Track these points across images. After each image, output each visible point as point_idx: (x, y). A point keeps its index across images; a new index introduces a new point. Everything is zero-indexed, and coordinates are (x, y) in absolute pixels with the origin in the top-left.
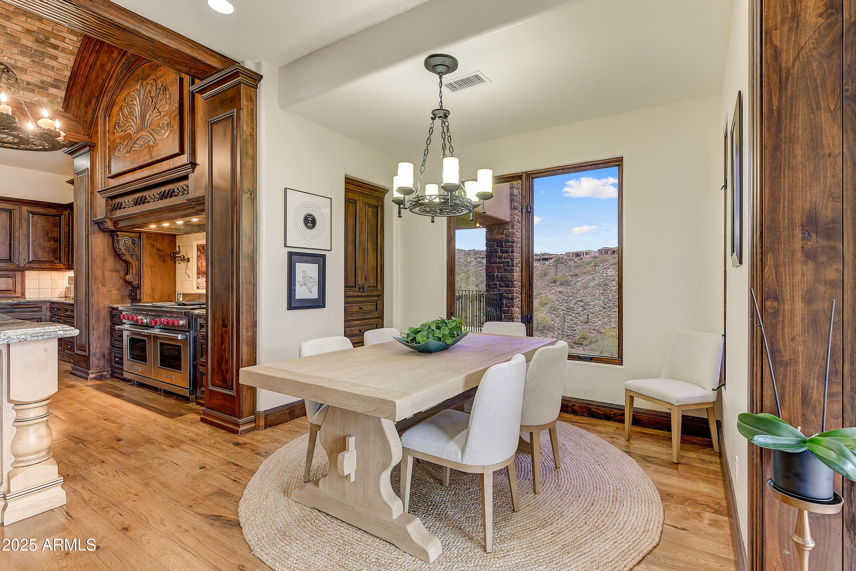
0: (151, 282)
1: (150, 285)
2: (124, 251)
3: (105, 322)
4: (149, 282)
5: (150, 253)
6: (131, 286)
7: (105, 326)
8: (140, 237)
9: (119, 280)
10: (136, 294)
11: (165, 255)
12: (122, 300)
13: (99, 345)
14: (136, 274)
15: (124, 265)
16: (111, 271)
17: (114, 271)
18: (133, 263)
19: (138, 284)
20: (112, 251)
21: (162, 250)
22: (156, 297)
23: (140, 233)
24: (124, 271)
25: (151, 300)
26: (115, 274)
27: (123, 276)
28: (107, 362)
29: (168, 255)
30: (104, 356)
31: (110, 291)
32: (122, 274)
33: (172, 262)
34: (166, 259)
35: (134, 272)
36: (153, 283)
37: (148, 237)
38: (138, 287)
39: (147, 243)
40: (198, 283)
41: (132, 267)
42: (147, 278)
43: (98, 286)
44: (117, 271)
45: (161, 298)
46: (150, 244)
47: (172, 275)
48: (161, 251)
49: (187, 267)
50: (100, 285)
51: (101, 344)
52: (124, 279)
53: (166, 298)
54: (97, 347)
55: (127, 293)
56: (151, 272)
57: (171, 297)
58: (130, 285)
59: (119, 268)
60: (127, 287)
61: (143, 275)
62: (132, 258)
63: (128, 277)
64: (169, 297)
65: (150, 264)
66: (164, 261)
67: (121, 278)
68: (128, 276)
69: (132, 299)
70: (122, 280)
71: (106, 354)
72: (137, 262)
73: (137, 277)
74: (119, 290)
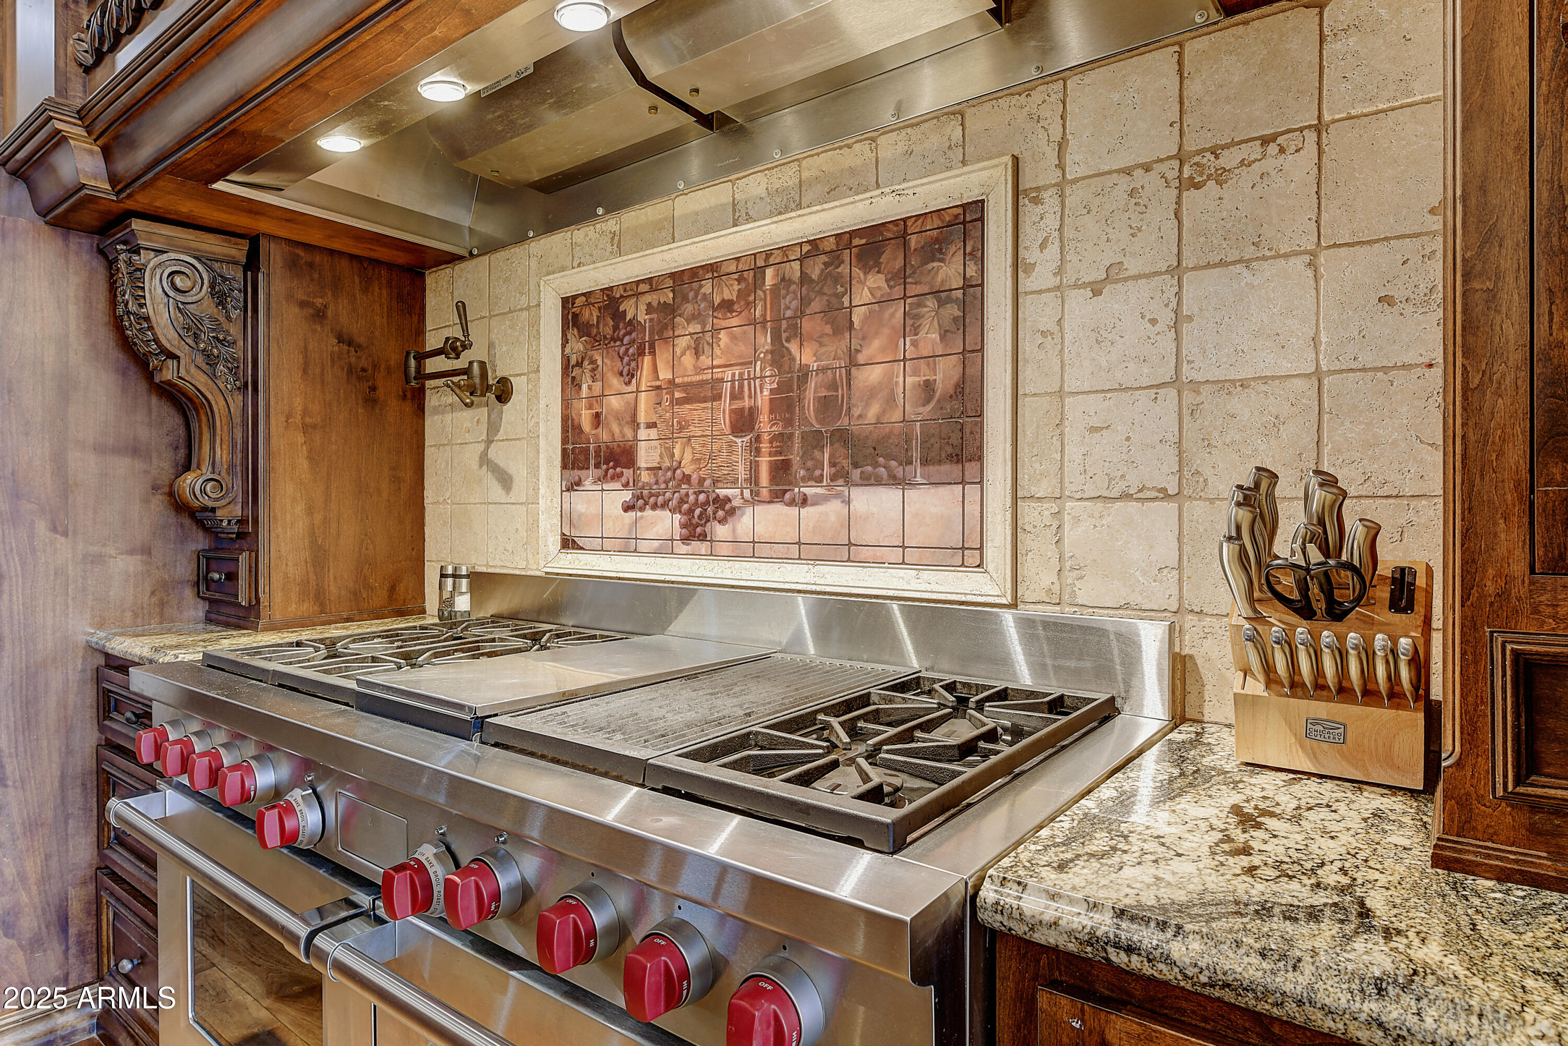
0: (310, 511)
1: (301, 526)
2: (168, 335)
3: (69, 730)
4: (300, 509)
5: (305, 351)
6: (207, 530)
7: (69, 752)
8: (252, 264)
9: (146, 501)
10: (232, 577)
11: (375, 366)
12: (162, 604)
13: (32, 867)
14: (231, 466)
15: (173, 420)
16: (101, 449)
17: (117, 451)
18: (219, 406)
19: (242, 522)
20: (105, 337)
21: (362, 340)
22: (333, 590)
23: (254, 241)
24: (168, 454)
25: (307, 608)
26: (122, 465)
27: (165, 479)
28: (83, 952)
29: (389, 371)
30: (63, 923)
31: (98, 559)
32: (163, 465)
33: (408, 407)
34: (381, 392)
35: (222, 455)
36: (318, 517)
37: (293, 265)
38: (241, 535)
39: (290, 297)
40: (567, 517)
41: (212, 427)
42: (290, 489)
43: (31, 537)
44: (135, 450)
45: (356, 594)
46: (303, 304)
47: (408, 475)
48: (358, 347)
49: (493, 428)
50: (41, 527)
51: (48, 857)
52: (171, 494)
53: (379, 598)
54: (22, 877)
55: (185, 569)
56: (310, 458)
57: (401, 588)
58: (200, 524)
59: (144, 433)
60: (183, 539)
61: (268, 472)
62: (213, 377)
63: (190, 482)
64: (392, 589)
65: (306, 412)
66: (371, 400)
67: (155, 488)
68: (189, 477)
69: (212, 602)
70: (158, 502)
71: (76, 908)
72: (236, 402)
73: (238, 483)
74: (146, 550)
